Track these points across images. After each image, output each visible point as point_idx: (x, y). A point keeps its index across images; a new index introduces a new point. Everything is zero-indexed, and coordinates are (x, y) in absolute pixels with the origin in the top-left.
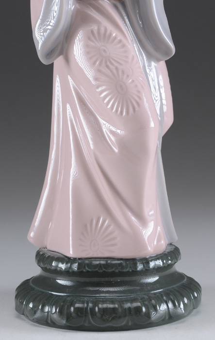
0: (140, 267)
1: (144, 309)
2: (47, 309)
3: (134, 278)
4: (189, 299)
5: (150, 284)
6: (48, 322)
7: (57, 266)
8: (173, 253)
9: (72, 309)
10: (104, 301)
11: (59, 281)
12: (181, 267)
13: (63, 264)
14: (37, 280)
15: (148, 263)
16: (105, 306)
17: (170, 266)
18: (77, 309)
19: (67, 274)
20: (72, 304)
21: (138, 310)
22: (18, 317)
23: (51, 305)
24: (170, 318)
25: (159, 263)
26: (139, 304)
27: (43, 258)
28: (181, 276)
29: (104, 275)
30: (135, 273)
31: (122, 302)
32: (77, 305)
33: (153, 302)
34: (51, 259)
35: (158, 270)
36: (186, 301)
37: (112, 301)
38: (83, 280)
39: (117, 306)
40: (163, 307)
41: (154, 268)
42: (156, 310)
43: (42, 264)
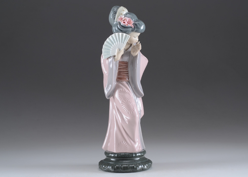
0: (134, 155)
1: (135, 167)
2: (108, 167)
3: (132, 158)
4: (148, 165)
5: (137, 160)
6: (109, 171)
7: (111, 155)
8: (144, 152)
9: (115, 167)
10: (124, 165)
11: (111, 159)
12: (146, 156)
13: (113, 154)
14: (105, 160)
15: (136, 154)
16: (124, 166)
17: (143, 155)
18: (117, 167)
19: (114, 157)
20: (115, 165)
21: (133, 167)
22: (100, 170)
23: (109, 166)
24: (143, 170)
25: (140, 154)
26: (134, 165)
27: (107, 153)
28: (147, 159)
29: (124, 157)
30: (133, 157)
31: (129, 165)
32: (117, 166)
33: (138, 165)
34: (109, 153)
35: (139, 156)
36: (147, 165)
37: (126, 165)
38: (118, 159)
39: (128, 166)
40: (140, 167)
41: (138, 156)
42: (138, 167)
43: (107, 155)
